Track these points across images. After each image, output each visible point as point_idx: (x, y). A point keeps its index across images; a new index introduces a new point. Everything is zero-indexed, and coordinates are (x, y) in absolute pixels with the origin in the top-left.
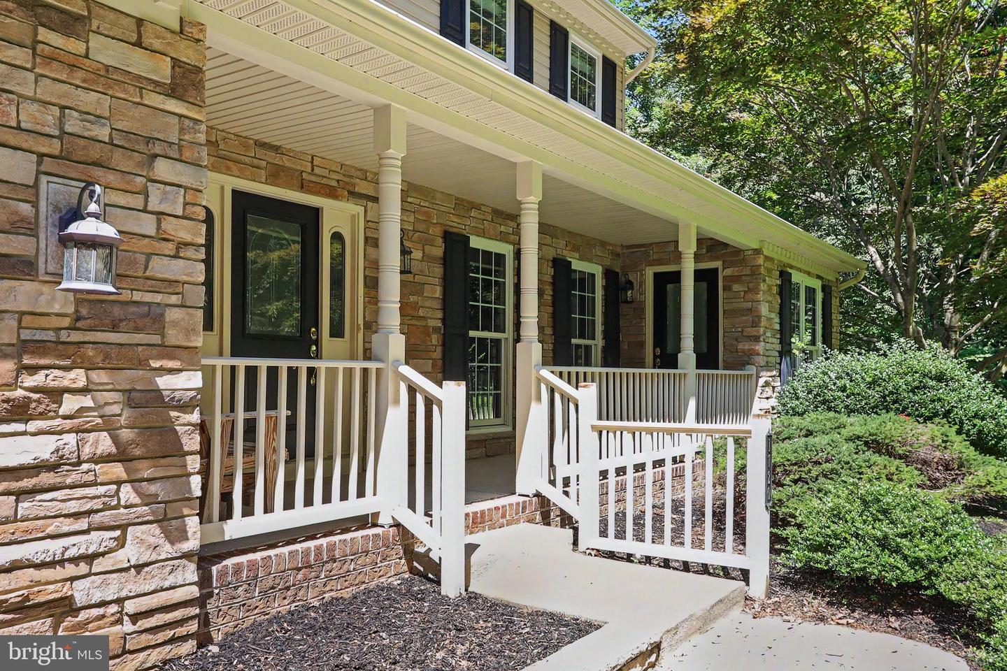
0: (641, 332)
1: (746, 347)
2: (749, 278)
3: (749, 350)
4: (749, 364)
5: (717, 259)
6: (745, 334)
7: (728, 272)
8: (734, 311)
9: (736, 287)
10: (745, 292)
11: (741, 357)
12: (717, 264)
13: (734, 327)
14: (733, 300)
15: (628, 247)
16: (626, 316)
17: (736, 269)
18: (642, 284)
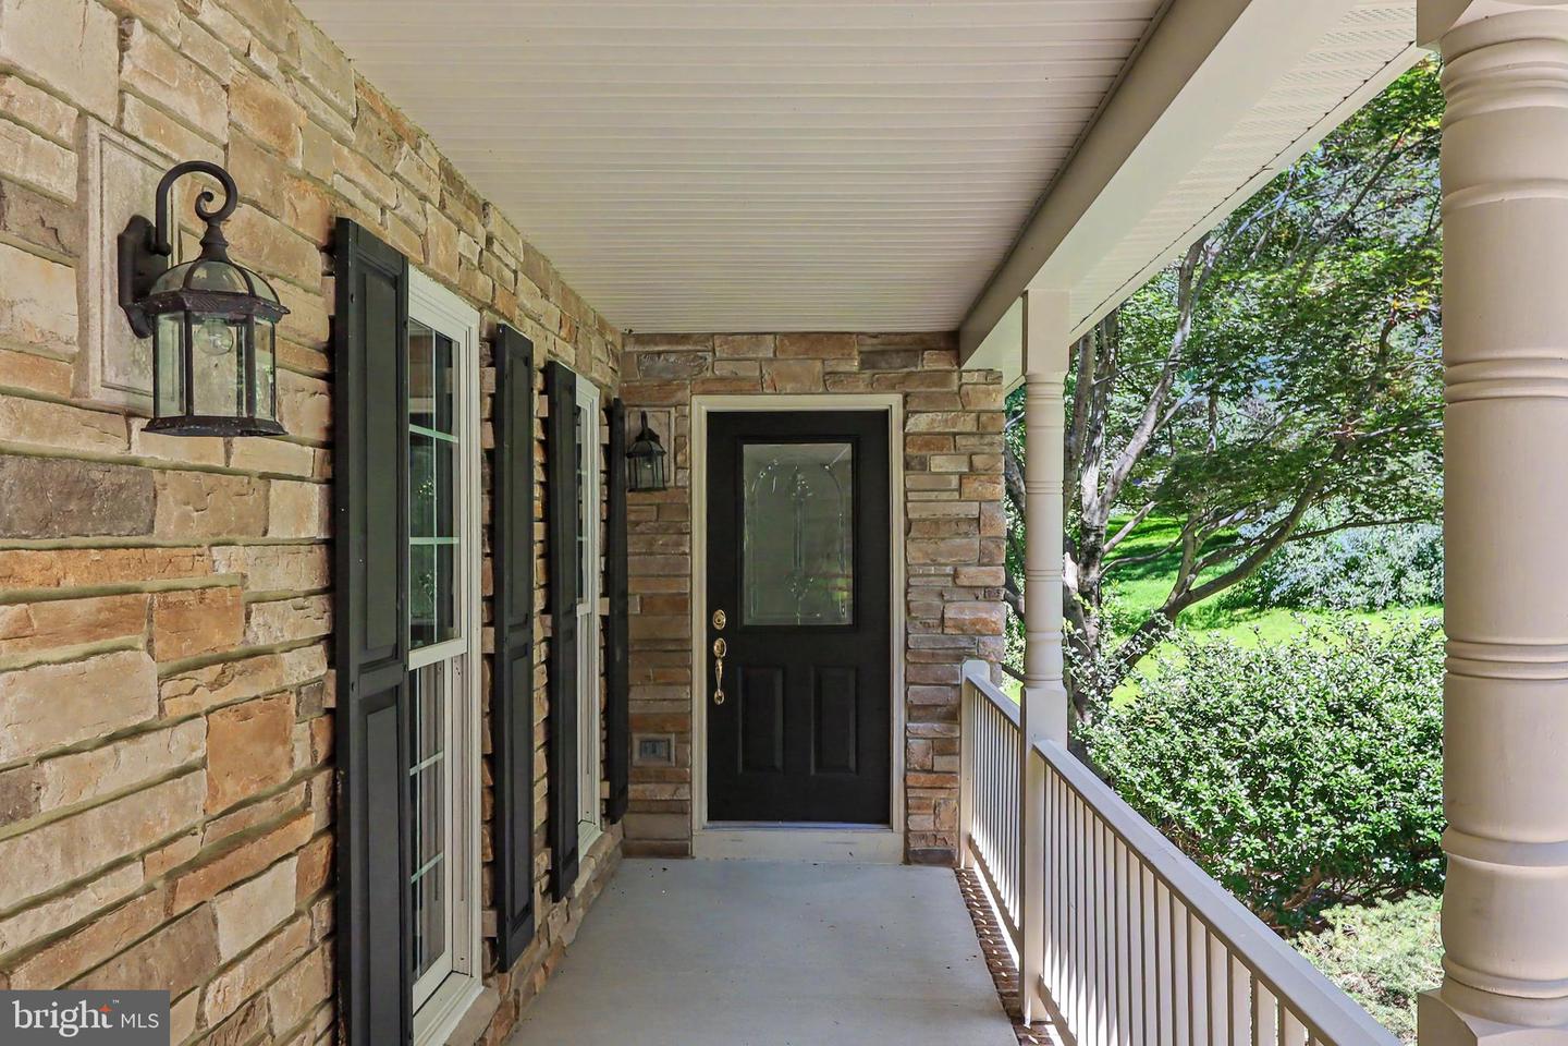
0: (680, 571)
1: (967, 616)
2: (973, 440)
3: (974, 623)
4: (971, 656)
5: (891, 388)
6: (963, 581)
7: (920, 423)
8: (936, 522)
9: (939, 463)
10: (961, 476)
11: (953, 638)
12: (891, 401)
13: (934, 563)
14: (933, 495)
15: (640, 339)
16: (637, 523)
17: (940, 416)
18: (682, 442)
